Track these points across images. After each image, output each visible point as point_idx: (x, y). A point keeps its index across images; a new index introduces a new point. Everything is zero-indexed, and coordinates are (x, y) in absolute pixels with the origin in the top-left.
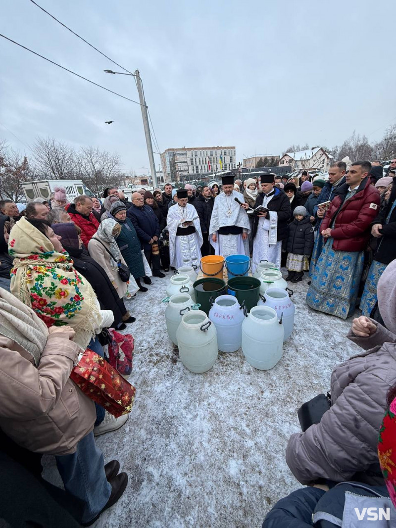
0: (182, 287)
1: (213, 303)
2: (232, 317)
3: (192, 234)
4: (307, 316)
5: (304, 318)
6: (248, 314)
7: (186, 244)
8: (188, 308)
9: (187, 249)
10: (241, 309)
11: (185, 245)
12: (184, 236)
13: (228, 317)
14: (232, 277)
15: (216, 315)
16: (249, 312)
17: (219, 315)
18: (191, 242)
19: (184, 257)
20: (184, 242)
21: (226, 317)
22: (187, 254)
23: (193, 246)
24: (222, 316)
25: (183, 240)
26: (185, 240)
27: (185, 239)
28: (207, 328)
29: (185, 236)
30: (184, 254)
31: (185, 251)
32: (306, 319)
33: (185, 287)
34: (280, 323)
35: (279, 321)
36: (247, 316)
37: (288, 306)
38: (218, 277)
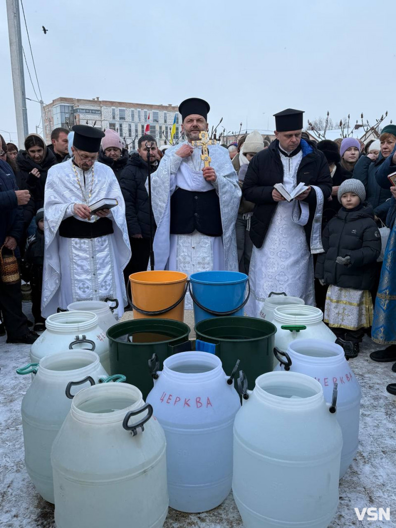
0: (77, 338)
1: (159, 373)
2: (209, 403)
3: (104, 238)
4: (385, 422)
5: (378, 426)
6: (249, 392)
7: (86, 259)
8: (90, 379)
9: (87, 272)
10: (229, 382)
11: (84, 263)
12: (83, 240)
13: (198, 401)
14: (204, 317)
15: (167, 398)
16: (252, 386)
17: (173, 399)
18: (99, 255)
19: (80, 292)
20: (81, 254)
21: (192, 403)
22: (89, 284)
23: (103, 265)
24: (182, 401)
25: (80, 249)
26: (85, 251)
27: (85, 246)
28: (141, 425)
29: (86, 240)
30: (81, 285)
31: (84, 277)
32: (382, 430)
33: (84, 340)
34: (332, 410)
35: (329, 405)
36: (246, 397)
37: (345, 379)
38: (171, 317)
